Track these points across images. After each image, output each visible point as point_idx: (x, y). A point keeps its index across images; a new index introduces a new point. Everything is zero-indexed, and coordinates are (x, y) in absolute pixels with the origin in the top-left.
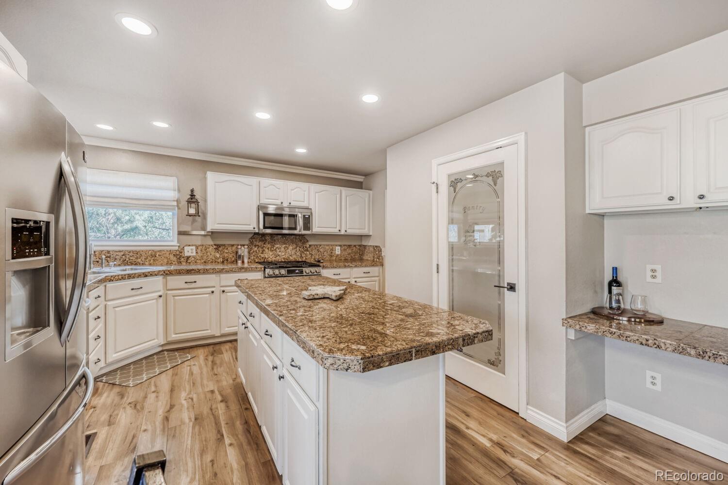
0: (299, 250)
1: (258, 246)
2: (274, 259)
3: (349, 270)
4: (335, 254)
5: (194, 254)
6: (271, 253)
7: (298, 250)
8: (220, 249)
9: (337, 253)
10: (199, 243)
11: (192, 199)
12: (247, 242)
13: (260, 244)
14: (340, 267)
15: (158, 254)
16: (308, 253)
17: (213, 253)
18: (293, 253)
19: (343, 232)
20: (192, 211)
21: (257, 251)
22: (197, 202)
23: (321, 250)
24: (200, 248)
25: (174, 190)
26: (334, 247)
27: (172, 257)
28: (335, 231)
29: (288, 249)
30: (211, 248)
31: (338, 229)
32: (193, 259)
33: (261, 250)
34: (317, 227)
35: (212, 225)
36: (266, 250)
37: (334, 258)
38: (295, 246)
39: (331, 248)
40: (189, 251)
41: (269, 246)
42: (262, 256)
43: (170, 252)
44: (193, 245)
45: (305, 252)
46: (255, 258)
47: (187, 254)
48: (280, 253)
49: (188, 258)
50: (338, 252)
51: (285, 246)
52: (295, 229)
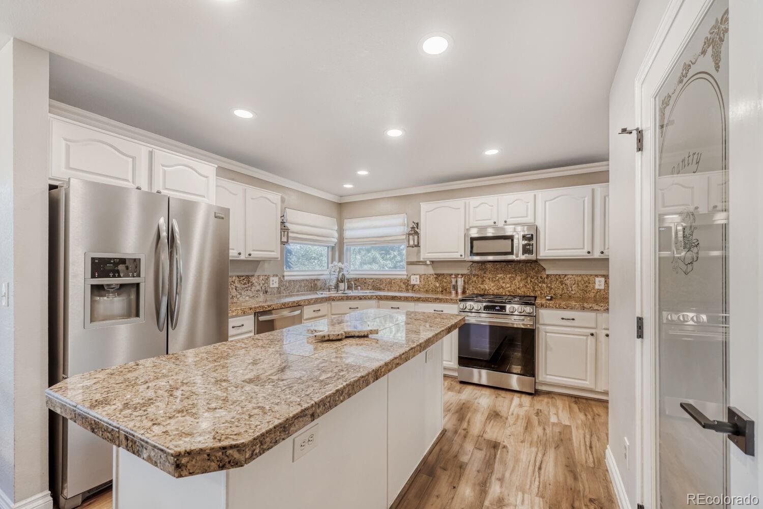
0: (531, 281)
1: (477, 275)
2: (496, 291)
4: (594, 288)
5: (418, 283)
6: (492, 285)
7: (529, 282)
8: (440, 278)
9: (597, 287)
10: (423, 273)
11: (412, 231)
12: (465, 272)
13: (479, 273)
14: (572, 308)
15: (393, 281)
16: (544, 285)
17: (433, 283)
18: (521, 285)
20: (412, 242)
21: (477, 282)
22: (416, 234)
24: (423, 277)
25: (404, 225)
26: (591, 278)
27: (402, 284)
29: (514, 279)
30: (432, 277)
31: (587, 248)
32: (417, 287)
33: (480, 280)
34: (544, 252)
36: (487, 281)
37: (592, 295)
38: (524, 276)
39: (586, 279)
40: (415, 280)
41: (490, 276)
42: (482, 286)
43: (401, 280)
44: (417, 275)
45: (540, 285)
46: (474, 289)
47: (413, 282)
48: (504, 285)
49: (414, 286)
50: (600, 285)
51: (510, 275)
52: (512, 253)
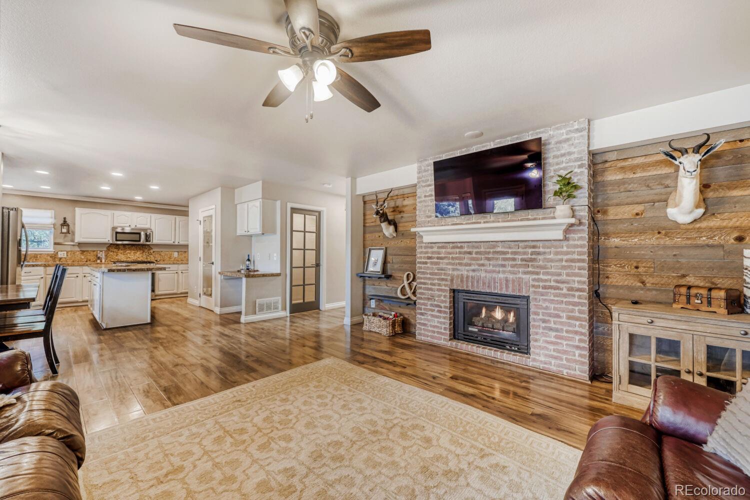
1: (113, 251)
3: (177, 266)
4: (174, 256)
5: (65, 256)
6: (123, 256)
7: (144, 255)
8: (85, 253)
10: (69, 249)
11: (65, 223)
12: (105, 249)
13: (115, 250)
16: (152, 256)
17: (79, 256)
18: (140, 256)
19: (176, 243)
20: (64, 230)
21: (113, 255)
22: (68, 225)
23: (163, 254)
24: (69, 253)
25: (52, 218)
26: (172, 253)
27: (49, 258)
28: (171, 242)
29: (136, 254)
30: (78, 253)
31: (173, 240)
32: (64, 259)
33: (115, 254)
34: (155, 240)
35: (78, 239)
36: (120, 254)
37: (173, 259)
38: (142, 252)
39: (170, 253)
40: (61, 255)
41: (122, 252)
42: (116, 258)
43: (48, 255)
44: (64, 251)
45: (150, 256)
46: (111, 259)
49: (61, 258)
50: (176, 255)
51: (134, 251)
52: (140, 241)
